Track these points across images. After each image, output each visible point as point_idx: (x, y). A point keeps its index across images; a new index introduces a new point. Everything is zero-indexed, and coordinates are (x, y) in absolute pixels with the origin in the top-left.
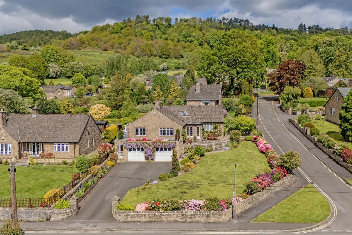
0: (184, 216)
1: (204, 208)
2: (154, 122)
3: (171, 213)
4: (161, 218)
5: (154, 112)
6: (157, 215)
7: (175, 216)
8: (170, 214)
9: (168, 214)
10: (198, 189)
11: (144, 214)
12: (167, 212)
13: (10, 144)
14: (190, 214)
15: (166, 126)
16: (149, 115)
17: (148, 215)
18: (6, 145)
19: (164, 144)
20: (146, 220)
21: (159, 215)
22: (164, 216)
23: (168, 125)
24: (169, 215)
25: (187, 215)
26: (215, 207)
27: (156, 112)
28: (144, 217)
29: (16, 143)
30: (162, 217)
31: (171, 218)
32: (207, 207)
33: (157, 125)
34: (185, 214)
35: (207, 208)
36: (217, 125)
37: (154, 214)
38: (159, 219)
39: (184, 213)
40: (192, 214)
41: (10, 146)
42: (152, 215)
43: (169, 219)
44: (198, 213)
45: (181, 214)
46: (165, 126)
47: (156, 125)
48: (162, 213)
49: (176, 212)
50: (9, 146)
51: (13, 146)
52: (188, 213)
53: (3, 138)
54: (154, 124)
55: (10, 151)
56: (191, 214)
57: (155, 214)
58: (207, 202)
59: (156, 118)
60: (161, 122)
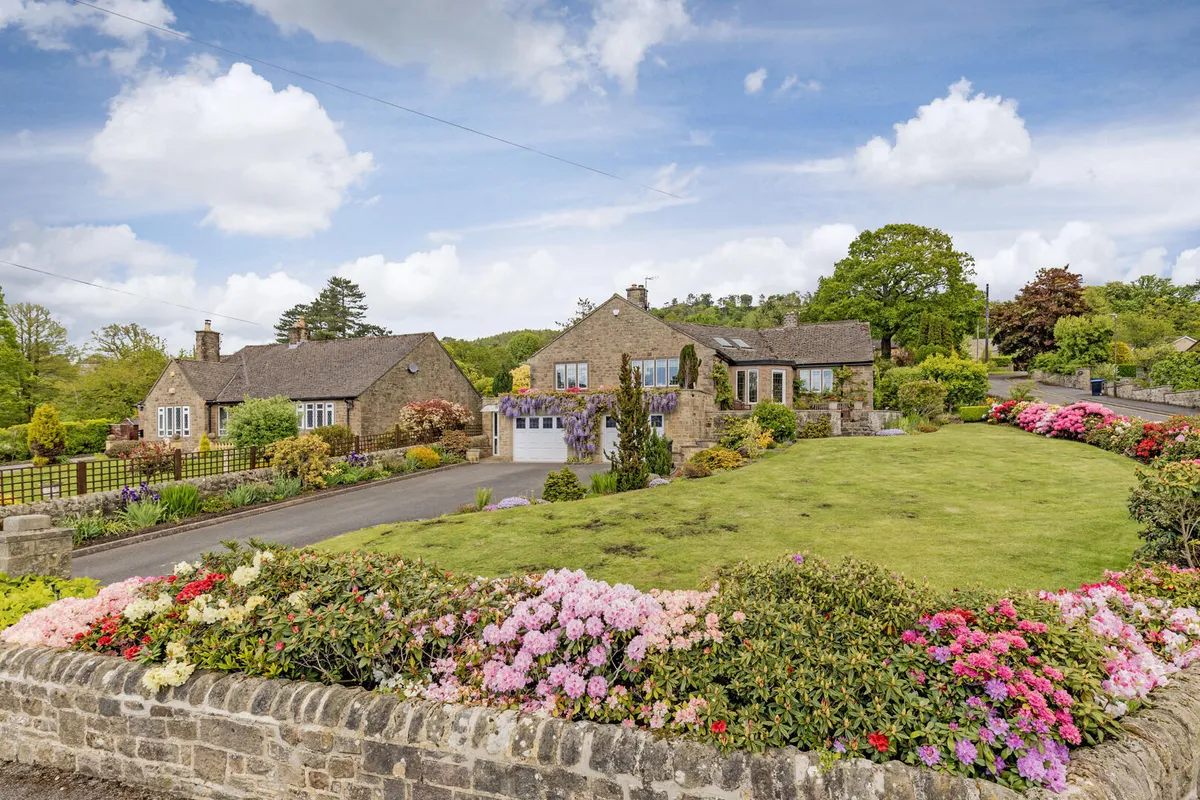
0: (399, 770)
1: (680, 697)
2: (614, 341)
3: (260, 706)
4: (160, 754)
5: (615, 308)
6: (124, 710)
7: (301, 749)
8: (245, 716)
9: (224, 712)
10: (726, 535)
11: (23, 689)
12: (219, 696)
13: (188, 407)
14: (471, 755)
15: (653, 352)
17: (61, 700)
18: (178, 410)
20: (41, 753)
21: (145, 713)
22: (188, 732)
23: (662, 350)
24: (230, 727)
25: (434, 771)
26: (864, 698)
28: (22, 717)
29: (200, 402)
30: (171, 741)
31: (260, 770)
32: (722, 680)
34: (407, 752)
35: (736, 700)
36: (846, 371)
37: (98, 695)
38: (141, 762)
39: (401, 739)
40: (490, 767)
41: (188, 412)
42: (85, 702)
43: (236, 783)
44: (581, 768)
45: (357, 736)
46: (650, 354)
48: (174, 704)
49: (313, 707)
50: (185, 412)
51: (194, 413)
52: (452, 739)
53: (172, 390)
54: (614, 347)
55: (186, 427)
56: (482, 754)
57: (113, 696)
58: (738, 617)
59: (621, 326)
60: (638, 341)
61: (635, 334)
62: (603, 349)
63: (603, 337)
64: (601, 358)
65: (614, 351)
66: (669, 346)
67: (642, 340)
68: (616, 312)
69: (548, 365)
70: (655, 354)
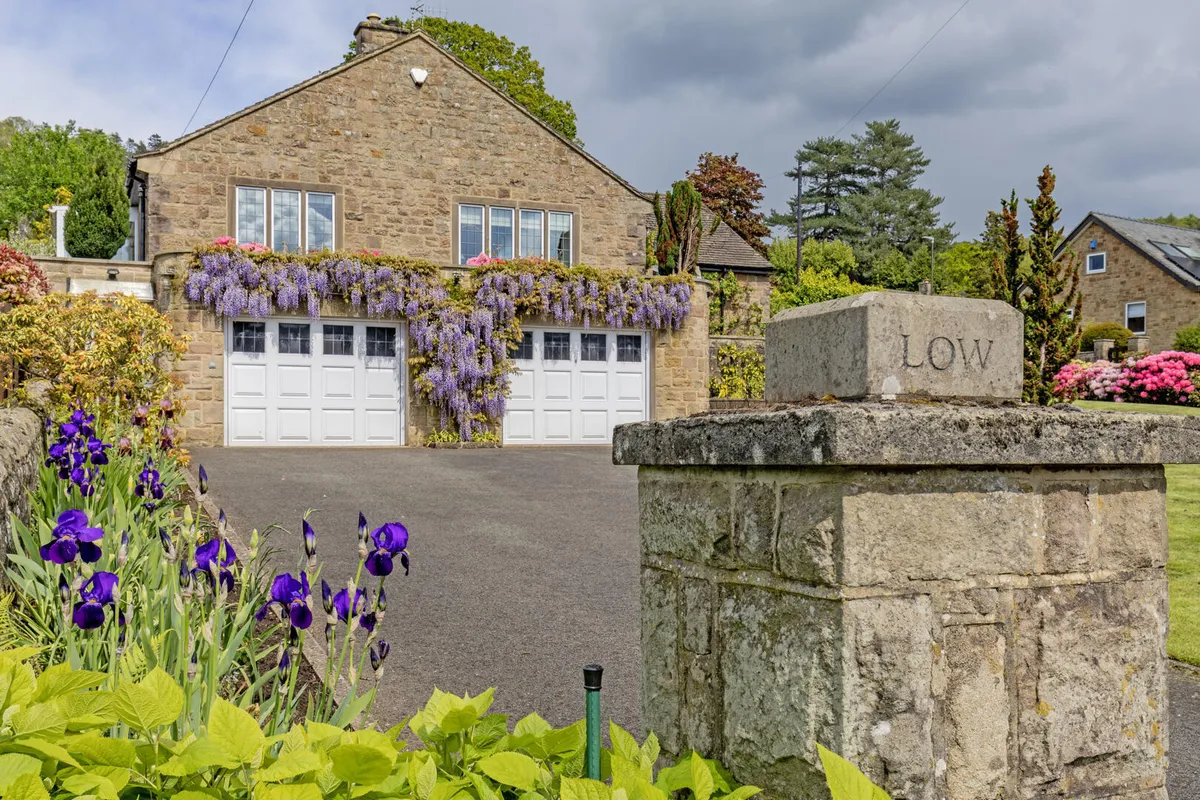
2: (411, 149)
5: (414, 63)
15: (512, 190)
16: (367, 83)
19: (594, 285)
23: (533, 188)
27: (432, 67)
33: (441, 175)
46: (505, 194)
47: (430, 176)
54: (412, 163)
59: (430, 113)
60: (475, 158)
61: (468, 138)
62: (382, 163)
63: (382, 133)
64: (376, 186)
65: (412, 174)
66: (552, 179)
67: (485, 156)
68: (420, 75)
69: (210, 185)
70: (517, 195)
